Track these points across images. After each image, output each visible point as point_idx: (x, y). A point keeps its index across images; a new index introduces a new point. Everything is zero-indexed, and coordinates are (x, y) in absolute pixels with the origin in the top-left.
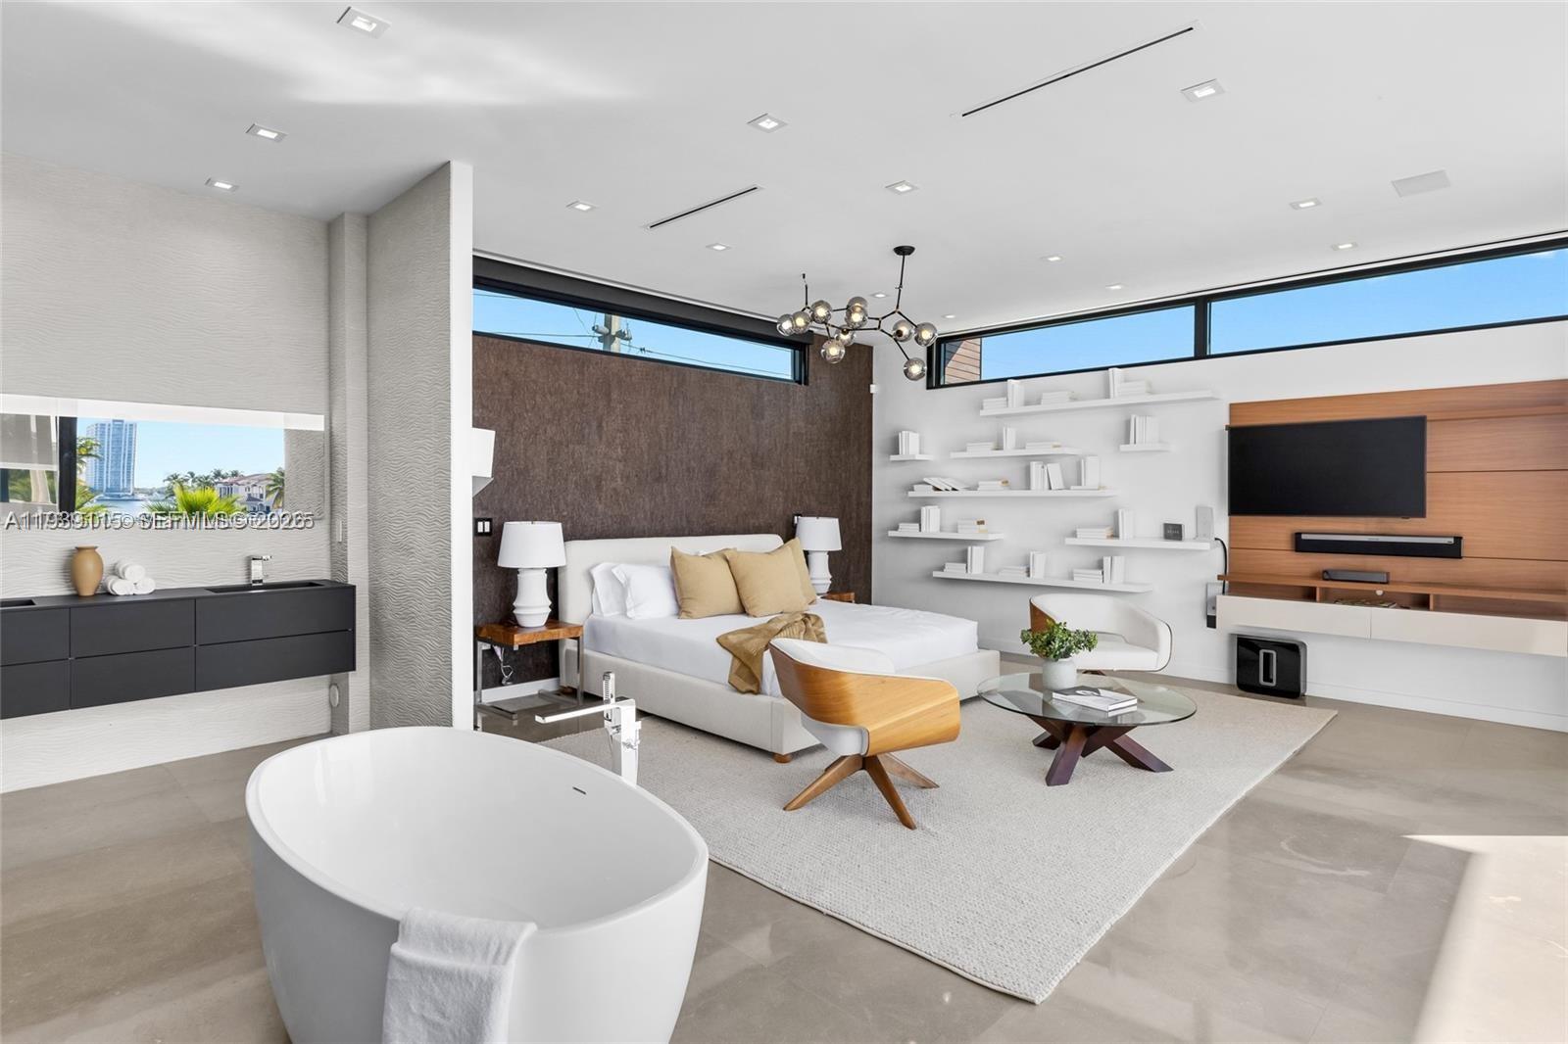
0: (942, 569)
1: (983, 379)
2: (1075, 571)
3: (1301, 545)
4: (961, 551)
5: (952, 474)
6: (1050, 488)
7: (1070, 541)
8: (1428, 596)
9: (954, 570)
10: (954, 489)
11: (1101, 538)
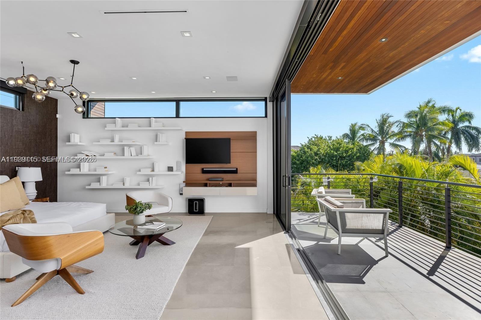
0: (90, 185)
1: (105, 117)
2: (140, 183)
3: (204, 172)
4: (98, 178)
5: (94, 150)
6: (131, 156)
7: (138, 173)
8: (231, 183)
9: (95, 185)
10: (95, 156)
11: (148, 172)
